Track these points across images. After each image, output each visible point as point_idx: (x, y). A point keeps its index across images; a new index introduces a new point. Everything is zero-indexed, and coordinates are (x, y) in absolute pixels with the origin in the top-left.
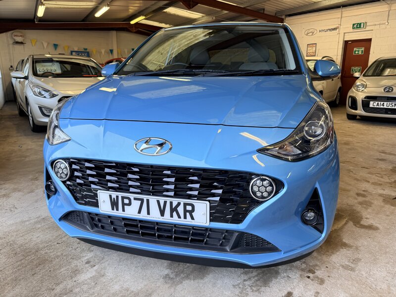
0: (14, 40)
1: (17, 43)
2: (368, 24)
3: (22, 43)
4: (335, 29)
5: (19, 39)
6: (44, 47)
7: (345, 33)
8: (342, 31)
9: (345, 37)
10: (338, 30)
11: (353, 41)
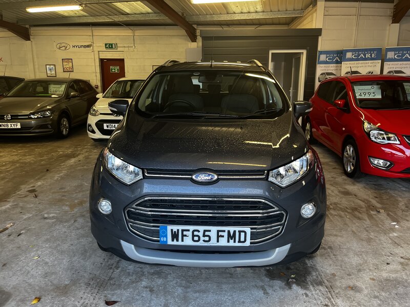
2: (118, 45)
4: (88, 46)
7: (99, 51)
8: (96, 49)
9: (100, 55)
10: (91, 47)
11: (108, 60)
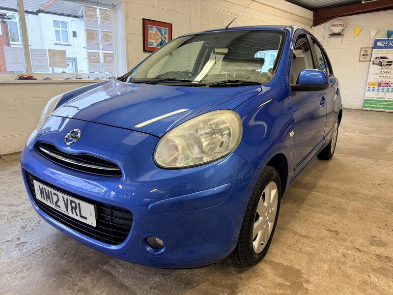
0: (332, 31)
1: (334, 34)
3: (339, 34)
5: (336, 30)
6: (370, 38)
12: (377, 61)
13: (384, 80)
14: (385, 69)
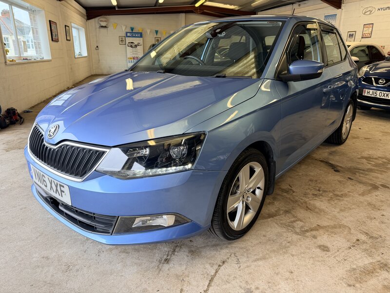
0: (100, 24)
1: (102, 27)
5: (103, 24)
6: (123, 30)
12: (130, 45)
13: (135, 56)
14: (134, 49)
